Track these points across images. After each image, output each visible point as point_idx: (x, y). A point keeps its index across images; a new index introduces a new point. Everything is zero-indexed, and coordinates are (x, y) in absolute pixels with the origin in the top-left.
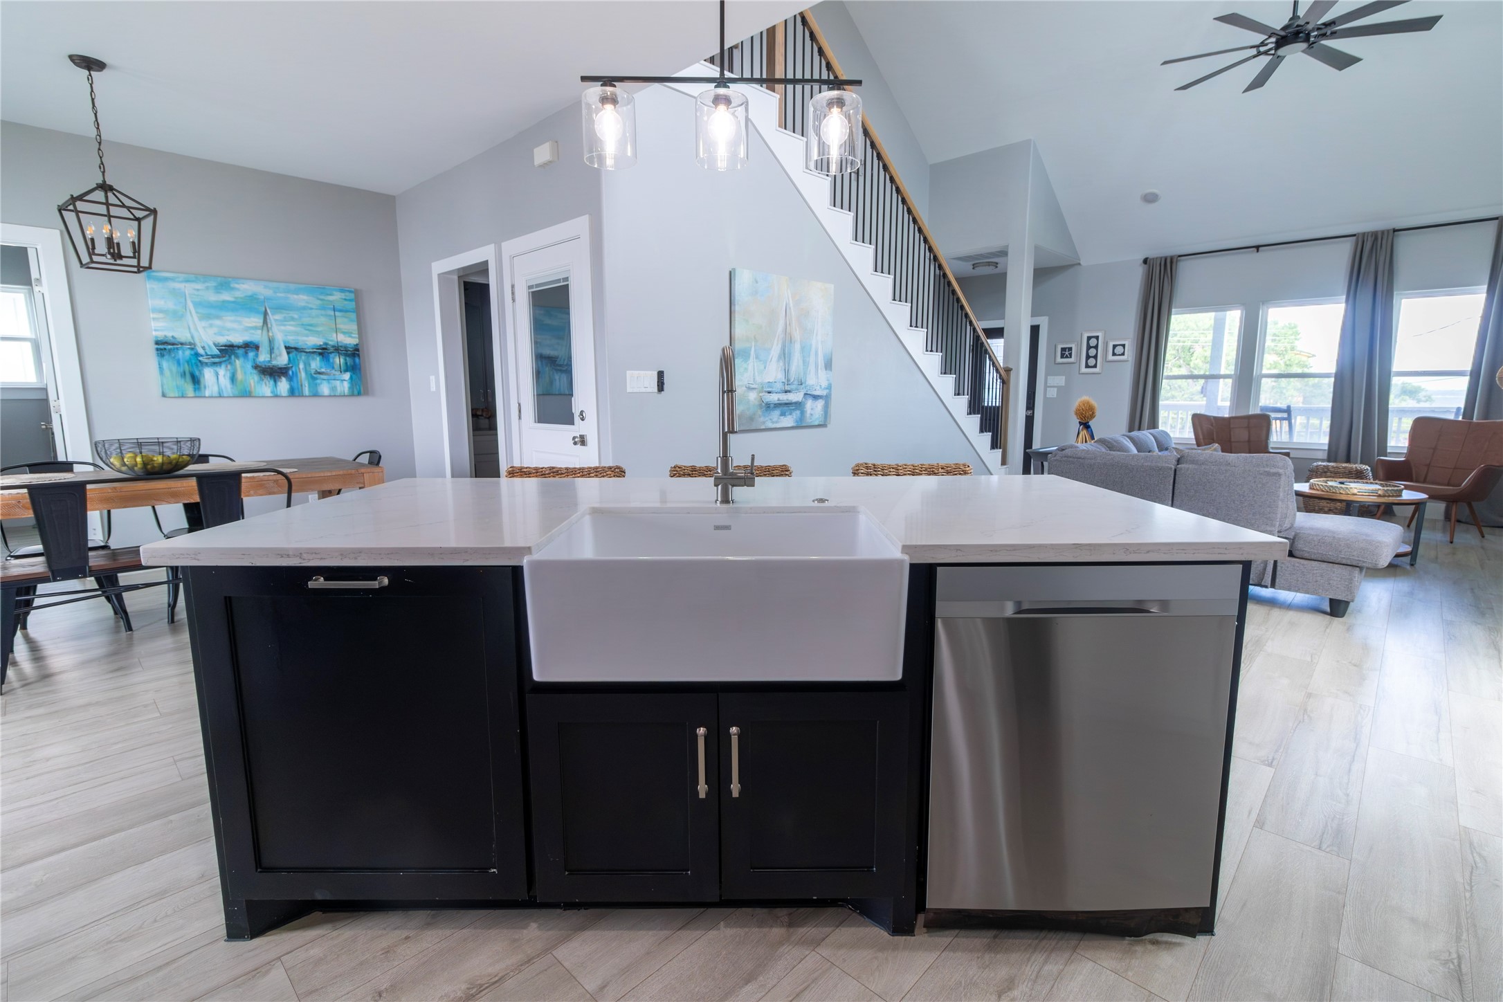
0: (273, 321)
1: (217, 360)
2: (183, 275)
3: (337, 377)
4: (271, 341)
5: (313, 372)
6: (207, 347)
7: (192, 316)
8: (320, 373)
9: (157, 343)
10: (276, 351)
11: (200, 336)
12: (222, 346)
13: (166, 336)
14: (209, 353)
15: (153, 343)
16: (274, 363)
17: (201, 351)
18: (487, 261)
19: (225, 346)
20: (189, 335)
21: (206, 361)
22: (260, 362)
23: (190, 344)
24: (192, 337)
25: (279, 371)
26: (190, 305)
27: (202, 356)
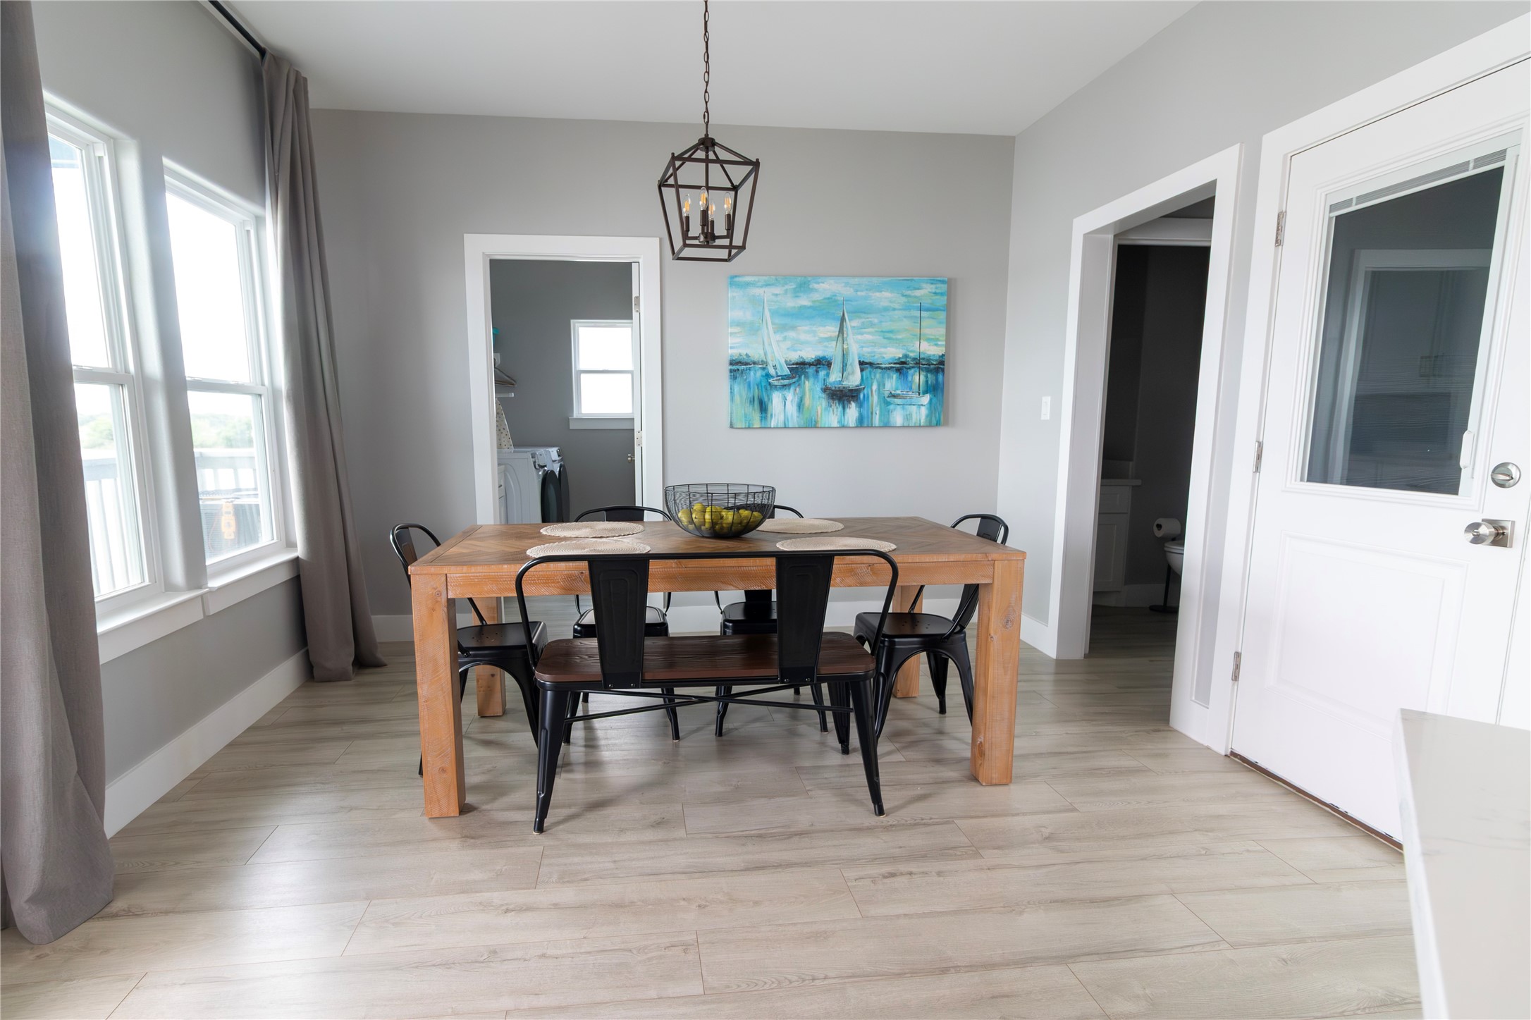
0: (849, 329)
1: (786, 382)
2: (764, 278)
3: (914, 401)
4: (844, 356)
5: (887, 394)
6: (778, 367)
7: (768, 328)
8: (894, 396)
9: (731, 363)
10: (849, 368)
11: (773, 352)
12: (793, 364)
13: (740, 355)
14: (779, 374)
15: (728, 363)
16: (845, 383)
17: (772, 371)
18: (1216, 181)
19: (797, 364)
20: (762, 352)
21: (776, 383)
22: (830, 383)
23: (763, 362)
24: (765, 354)
25: (849, 394)
26: (767, 313)
27: (772, 377)
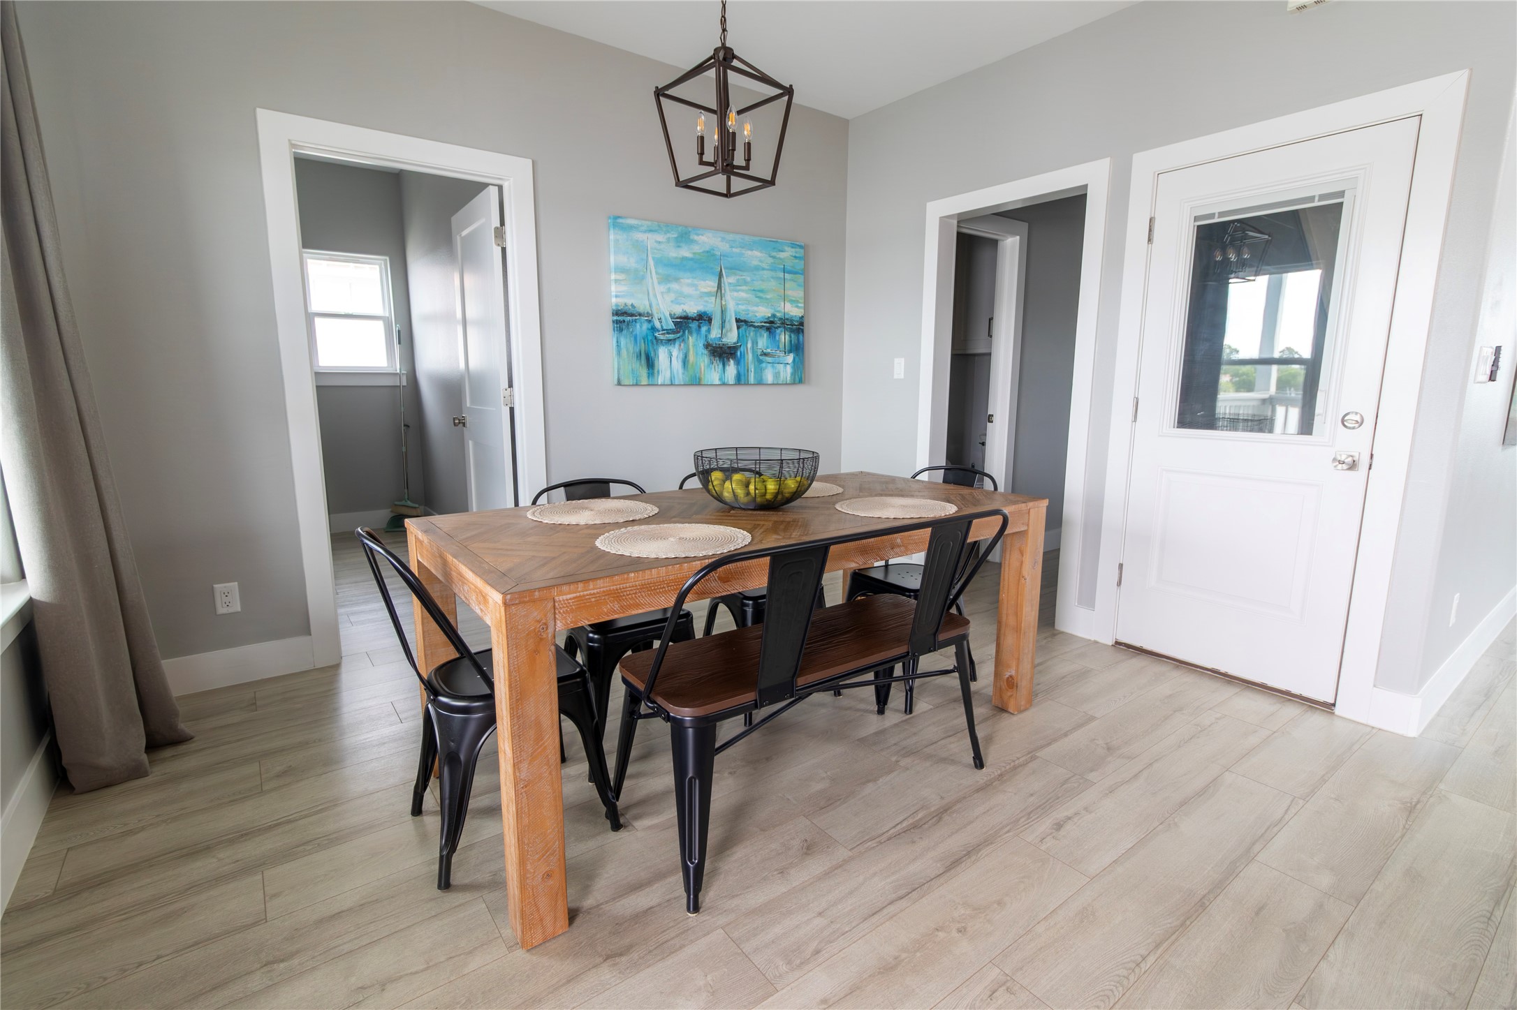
0: (726, 284)
1: (671, 336)
2: (647, 222)
3: (781, 360)
4: (723, 312)
5: (759, 352)
6: (663, 320)
7: (652, 278)
8: (765, 354)
9: (617, 313)
10: (727, 324)
11: (658, 304)
12: (677, 318)
13: (626, 305)
14: (665, 328)
15: (611, 312)
16: (725, 340)
17: (658, 325)
18: (1087, 185)
19: (680, 318)
20: (647, 303)
21: (662, 337)
22: (711, 339)
23: (648, 315)
24: (651, 306)
25: (728, 351)
26: (651, 262)
27: (658, 331)
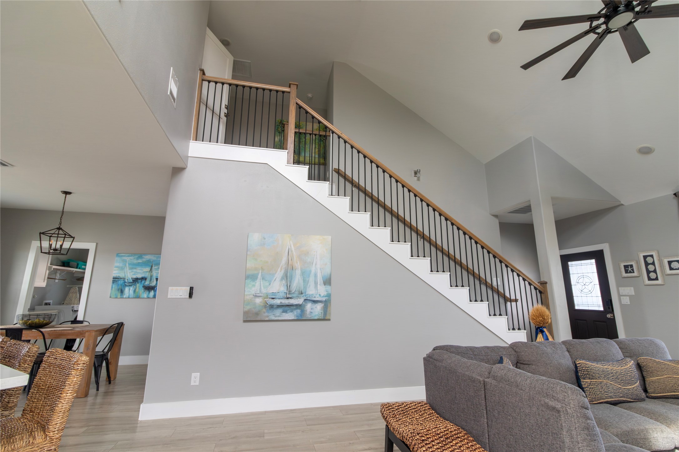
0: (154, 269)
1: (131, 284)
2: (128, 254)
4: (151, 277)
6: (129, 279)
7: (127, 269)
10: (152, 280)
11: (128, 275)
13: (117, 276)
14: (129, 282)
15: (112, 278)
16: (150, 285)
17: (126, 281)
19: (135, 279)
20: (124, 275)
21: (127, 284)
22: (146, 285)
23: (124, 278)
24: (125, 276)
25: (151, 288)
26: (127, 264)
27: (126, 283)
